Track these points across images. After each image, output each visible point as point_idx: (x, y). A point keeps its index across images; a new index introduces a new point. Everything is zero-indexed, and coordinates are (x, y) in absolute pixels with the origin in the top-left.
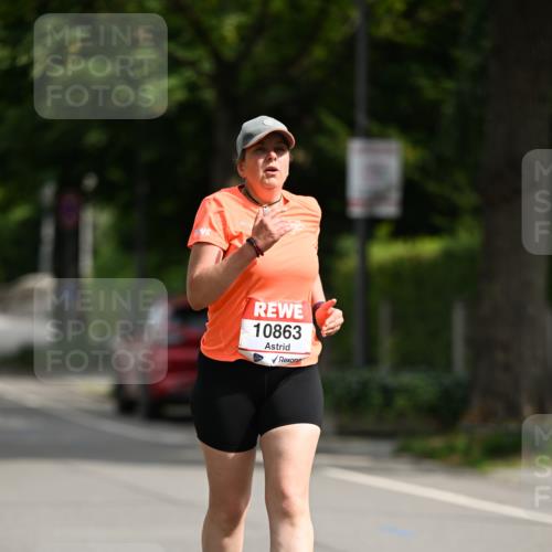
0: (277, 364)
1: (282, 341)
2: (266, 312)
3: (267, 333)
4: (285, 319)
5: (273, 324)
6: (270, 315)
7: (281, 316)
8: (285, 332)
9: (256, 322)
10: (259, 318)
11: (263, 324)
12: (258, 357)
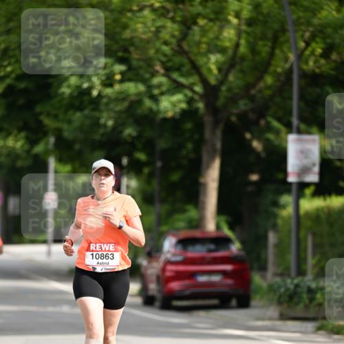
0: (103, 271)
1: (105, 261)
2: (96, 248)
3: (97, 257)
4: (105, 251)
5: (100, 253)
6: (98, 249)
7: (104, 249)
8: (106, 257)
9: (91, 253)
10: (93, 251)
11: (95, 253)
12: (94, 268)
